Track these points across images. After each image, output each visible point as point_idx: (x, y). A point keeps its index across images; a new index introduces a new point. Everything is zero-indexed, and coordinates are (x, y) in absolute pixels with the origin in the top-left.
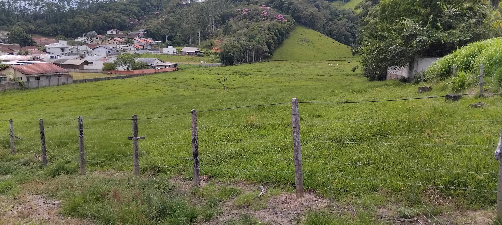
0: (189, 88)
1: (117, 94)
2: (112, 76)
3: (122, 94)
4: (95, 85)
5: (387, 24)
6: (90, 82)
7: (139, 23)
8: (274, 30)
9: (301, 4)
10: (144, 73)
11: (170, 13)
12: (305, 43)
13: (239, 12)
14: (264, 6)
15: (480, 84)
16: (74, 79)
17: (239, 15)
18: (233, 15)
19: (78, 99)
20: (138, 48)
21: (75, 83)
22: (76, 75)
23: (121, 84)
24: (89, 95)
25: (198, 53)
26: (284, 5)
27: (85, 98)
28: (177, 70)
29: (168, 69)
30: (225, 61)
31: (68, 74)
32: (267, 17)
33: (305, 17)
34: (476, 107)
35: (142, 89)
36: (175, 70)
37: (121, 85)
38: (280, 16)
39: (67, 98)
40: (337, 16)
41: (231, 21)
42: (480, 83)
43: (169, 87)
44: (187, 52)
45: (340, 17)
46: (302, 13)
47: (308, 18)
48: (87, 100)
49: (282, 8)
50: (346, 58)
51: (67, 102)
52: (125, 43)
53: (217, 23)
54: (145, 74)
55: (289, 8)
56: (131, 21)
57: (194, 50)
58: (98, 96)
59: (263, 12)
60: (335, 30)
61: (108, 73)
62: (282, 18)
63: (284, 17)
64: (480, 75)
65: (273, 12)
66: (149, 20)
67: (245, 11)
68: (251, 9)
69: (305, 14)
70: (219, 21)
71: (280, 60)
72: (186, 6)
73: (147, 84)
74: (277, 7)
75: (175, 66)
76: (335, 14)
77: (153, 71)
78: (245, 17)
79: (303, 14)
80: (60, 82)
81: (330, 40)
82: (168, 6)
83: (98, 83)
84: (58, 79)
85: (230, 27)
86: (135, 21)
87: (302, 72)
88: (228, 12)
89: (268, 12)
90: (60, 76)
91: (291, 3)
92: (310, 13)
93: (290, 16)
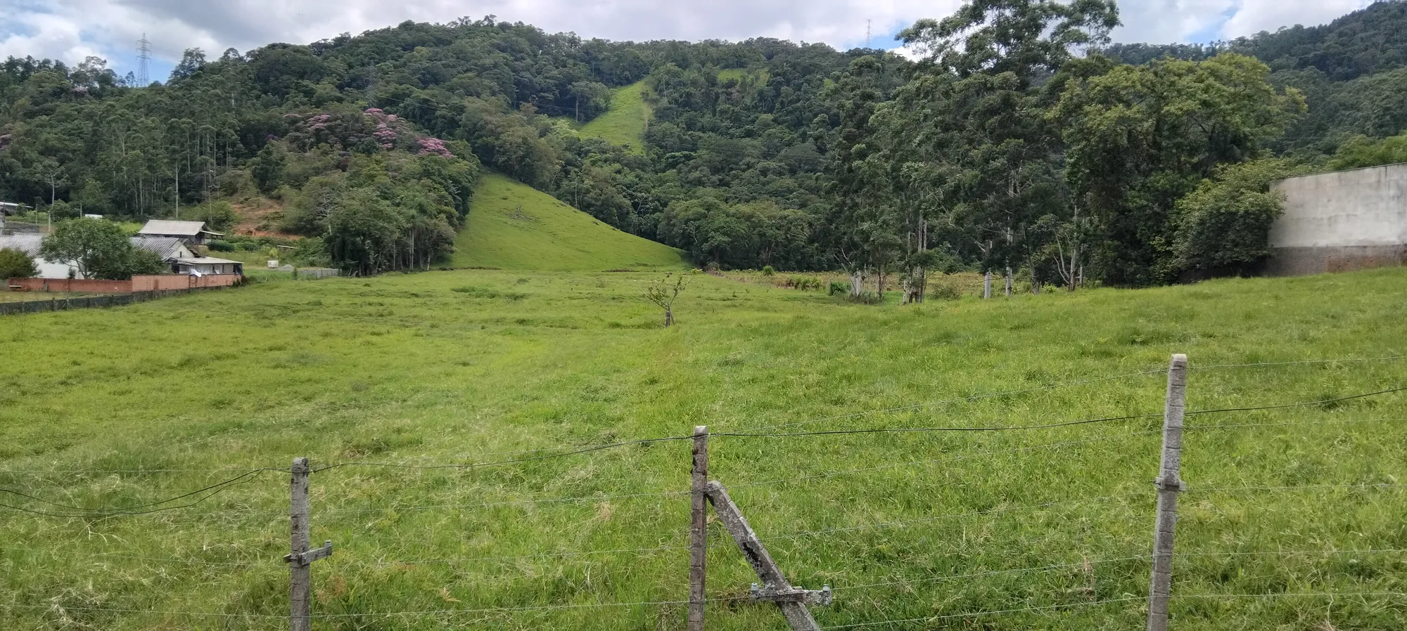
9: (490, 113)
12: (523, 223)
13: (295, 121)
14: (376, 110)
17: (297, 130)
18: (278, 132)
25: (209, 240)
26: (438, 113)
28: (242, 282)
32: (394, 142)
33: (507, 151)
38: (433, 142)
40: (582, 153)
41: (280, 147)
46: (497, 139)
47: (515, 153)
49: (429, 121)
53: (223, 153)
54: (163, 291)
55: (454, 123)
57: (193, 228)
59: (380, 126)
60: (588, 191)
61: (14, 290)
62: (442, 148)
63: (447, 146)
65: (408, 130)
67: (317, 121)
68: (339, 116)
69: (505, 142)
70: (233, 145)
72: (87, 95)
74: (415, 116)
75: (237, 268)
76: (578, 149)
77: (180, 282)
78: (319, 136)
79: (500, 142)
81: (586, 218)
82: (22, 95)
85: (277, 164)
88: (258, 120)
91: (461, 110)
92: (520, 140)
93: (462, 145)
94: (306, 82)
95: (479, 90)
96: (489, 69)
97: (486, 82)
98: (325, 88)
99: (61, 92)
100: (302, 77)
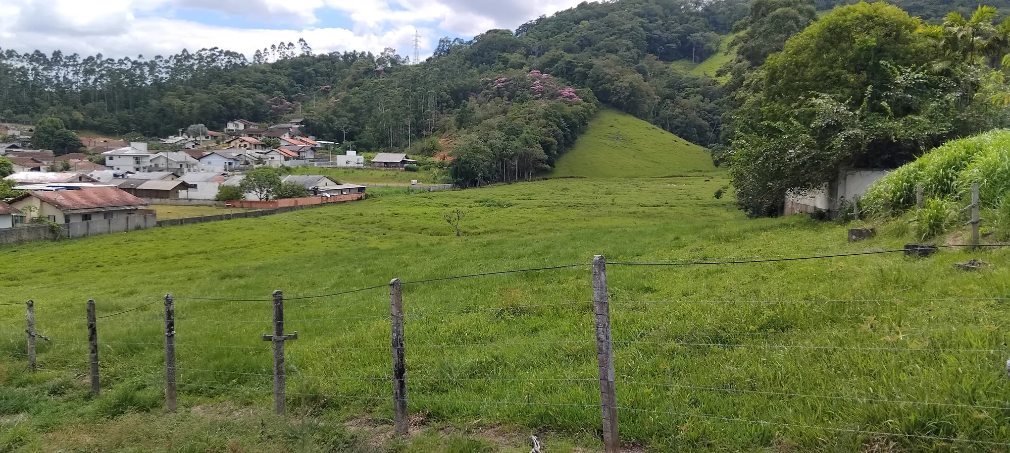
0: (388, 235)
1: (245, 247)
2: (234, 211)
3: (253, 246)
4: (201, 229)
5: (780, 105)
6: (190, 225)
7: (289, 107)
8: (557, 118)
9: (610, 67)
10: (299, 204)
11: (351, 86)
12: (619, 143)
13: (486, 83)
14: (535, 71)
15: (973, 223)
16: (160, 217)
17: (488, 89)
18: (477, 91)
19: (166, 258)
20: (287, 155)
21: (160, 226)
22: (164, 210)
23: (252, 227)
24: (187, 250)
25: (405, 165)
26: (576, 69)
27: (181, 256)
28: (363, 198)
29: (346, 197)
30: (459, 179)
31: (148, 209)
32: (543, 93)
33: (618, 92)
34: (967, 269)
35: (294, 236)
36: (360, 199)
37: (253, 229)
38: (568, 91)
39: (143, 257)
40: (681, 89)
41: (472, 102)
42: (972, 220)
43: (347, 231)
44: (385, 163)
45: (686, 91)
46: (612, 85)
47: (624, 93)
48: (184, 260)
49: (571, 75)
50: (700, 171)
51: (145, 264)
52: (262, 145)
53: (443, 106)
54: (301, 206)
55: (585, 76)
56: (275, 103)
57: (397, 158)
58: (206, 253)
59: (535, 82)
60: (677, 117)
61: (228, 207)
62: (572, 94)
63: (576, 93)
64: (972, 204)
65: (554, 83)
66: (311, 102)
67: (499, 82)
68: (511, 78)
69: (617, 86)
70: (447, 102)
71: (568, 176)
72: (383, 72)
73: (305, 226)
74: (562, 73)
75: (361, 190)
76: (678, 86)
77: (316, 200)
78: (499, 93)
79: (613, 87)
80: (132, 225)
81: (669, 136)
82: (349, 74)
83: (207, 225)
84: (127, 219)
85: (471, 112)
86: (282, 103)
87: (613, 200)
88: (465, 84)
89: (544, 83)
90: (130, 212)
91: (590, 66)
92: (627, 85)
93: (587, 91)
94: (505, 54)
95: (618, 48)
96: (627, 32)
97: (624, 41)
98: (515, 57)
99: (369, 72)
100: (504, 51)
